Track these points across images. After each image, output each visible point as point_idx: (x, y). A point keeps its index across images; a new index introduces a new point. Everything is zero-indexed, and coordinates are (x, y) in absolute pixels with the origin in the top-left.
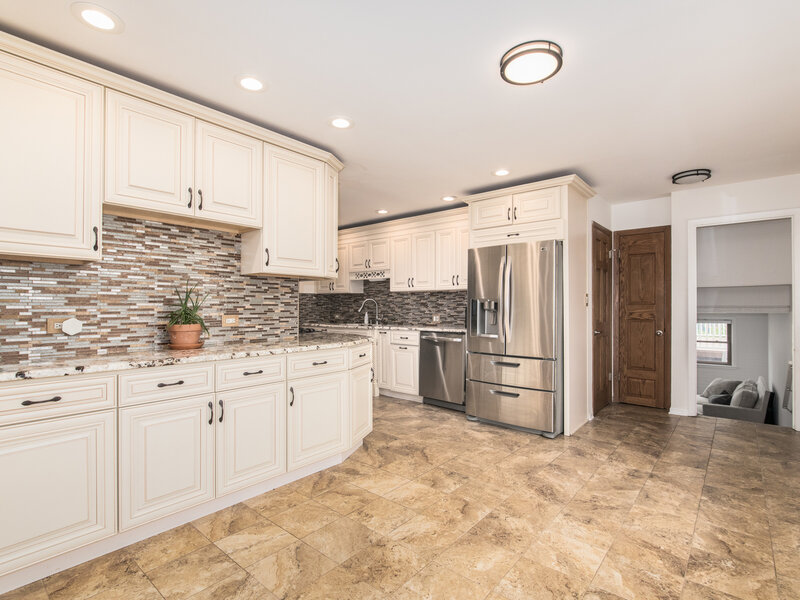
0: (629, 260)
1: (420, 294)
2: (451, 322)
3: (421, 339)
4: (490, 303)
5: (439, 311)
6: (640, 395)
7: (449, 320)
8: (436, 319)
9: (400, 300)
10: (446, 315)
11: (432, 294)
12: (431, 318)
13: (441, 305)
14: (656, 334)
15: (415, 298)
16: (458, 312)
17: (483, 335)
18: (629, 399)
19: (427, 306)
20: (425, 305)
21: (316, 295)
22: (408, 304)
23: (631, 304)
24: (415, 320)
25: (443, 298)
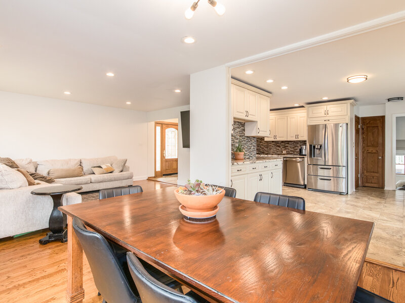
0: (367, 128)
1: (276, 142)
2: (292, 153)
4: (318, 146)
5: (286, 149)
6: (372, 183)
9: (267, 144)
10: (289, 151)
11: (282, 142)
12: (282, 152)
13: (287, 146)
14: (378, 158)
15: (274, 143)
17: (315, 158)
18: (366, 185)
19: (280, 147)
22: (270, 146)
23: (368, 146)
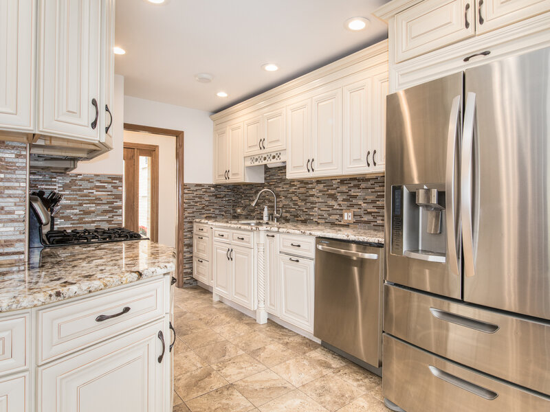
2: (368, 222)
3: (317, 249)
4: (428, 192)
5: (352, 206)
7: (366, 218)
8: (348, 217)
9: (302, 190)
10: (362, 212)
11: (343, 181)
12: (342, 215)
13: (355, 197)
15: (321, 186)
16: (378, 207)
17: (414, 255)
19: (336, 199)
20: (333, 197)
21: (216, 186)
22: (313, 196)
24: (321, 217)
25: (358, 186)
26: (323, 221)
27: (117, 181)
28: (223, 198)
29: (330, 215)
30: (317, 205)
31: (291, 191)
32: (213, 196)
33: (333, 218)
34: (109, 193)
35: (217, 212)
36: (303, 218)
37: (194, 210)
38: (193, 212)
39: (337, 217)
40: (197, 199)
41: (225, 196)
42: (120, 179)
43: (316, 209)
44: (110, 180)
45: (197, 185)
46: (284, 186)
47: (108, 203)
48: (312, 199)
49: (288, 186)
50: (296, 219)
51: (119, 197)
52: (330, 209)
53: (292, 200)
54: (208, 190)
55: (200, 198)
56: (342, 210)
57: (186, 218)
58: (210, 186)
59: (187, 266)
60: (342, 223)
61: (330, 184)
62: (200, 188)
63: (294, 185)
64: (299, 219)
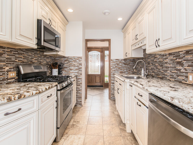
8: (192, 78)
9: (161, 60)
12: (187, 77)
15: (172, 57)
19: (182, 65)
20: (180, 64)
22: (166, 63)
24: (172, 77)
26: (174, 80)
27: (80, 59)
28: (128, 64)
29: (178, 76)
30: (169, 69)
31: (155, 60)
32: (123, 64)
33: (180, 78)
34: (78, 63)
35: (125, 70)
36: (161, 76)
37: (115, 69)
38: (115, 70)
39: (184, 78)
40: (116, 65)
41: (129, 64)
42: (81, 58)
43: (169, 71)
44: (78, 58)
45: (116, 60)
46: (152, 58)
47: (77, 66)
48: (166, 65)
49: (153, 58)
50: (157, 76)
51: (81, 64)
52: (179, 72)
53: (155, 66)
54: (121, 62)
55: (118, 65)
56: (188, 73)
57: (112, 72)
58: (122, 60)
59: (112, 91)
60: (187, 83)
61: (178, 55)
62: (118, 61)
63: (156, 57)
64: (159, 76)
